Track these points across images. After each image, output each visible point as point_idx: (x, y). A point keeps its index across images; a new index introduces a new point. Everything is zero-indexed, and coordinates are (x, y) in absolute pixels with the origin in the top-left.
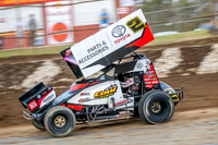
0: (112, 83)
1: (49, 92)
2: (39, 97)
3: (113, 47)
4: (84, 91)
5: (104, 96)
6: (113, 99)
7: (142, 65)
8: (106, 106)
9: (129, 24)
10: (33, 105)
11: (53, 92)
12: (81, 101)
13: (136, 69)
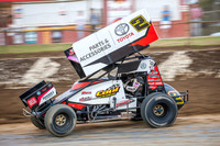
0: (115, 82)
1: (49, 89)
2: (39, 93)
3: (116, 46)
4: (86, 90)
5: (106, 96)
6: (115, 99)
7: (146, 66)
8: (108, 106)
9: (133, 22)
10: (32, 102)
11: (53, 89)
12: (82, 99)
13: (139, 70)
